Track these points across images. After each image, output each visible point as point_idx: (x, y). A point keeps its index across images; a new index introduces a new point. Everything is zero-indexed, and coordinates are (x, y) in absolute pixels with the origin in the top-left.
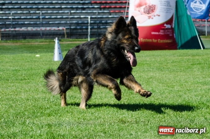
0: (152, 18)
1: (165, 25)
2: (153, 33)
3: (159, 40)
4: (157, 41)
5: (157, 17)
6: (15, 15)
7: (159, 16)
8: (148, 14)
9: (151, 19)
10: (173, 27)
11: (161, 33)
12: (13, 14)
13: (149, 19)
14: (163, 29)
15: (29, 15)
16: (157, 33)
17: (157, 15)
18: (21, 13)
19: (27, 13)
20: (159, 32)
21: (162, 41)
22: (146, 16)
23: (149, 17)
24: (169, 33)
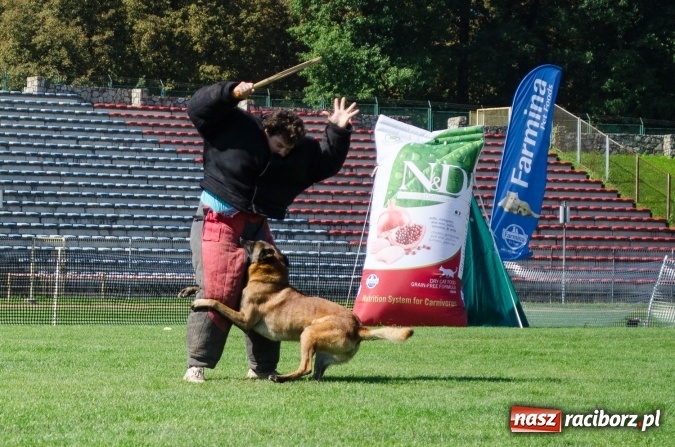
0: (414, 253)
1: (441, 269)
2: (415, 284)
3: (427, 299)
4: (423, 302)
5: (425, 250)
6: (139, 244)
7: (428, 248)
8: (405, 244)
9: (410, 254)
10: (460, 276)
11: (432, 284)
12: (133, 241)
13: (407, 254)
14: (437, 277)
15: (170, 244)
16: (423, 285)
17: (424, 247)
18: (151, 241)
19: (164, 241)
20: (427, 282)
21: (432, 303)
22: (401, 248)
23: (408, 251)
24: (449, 287)
